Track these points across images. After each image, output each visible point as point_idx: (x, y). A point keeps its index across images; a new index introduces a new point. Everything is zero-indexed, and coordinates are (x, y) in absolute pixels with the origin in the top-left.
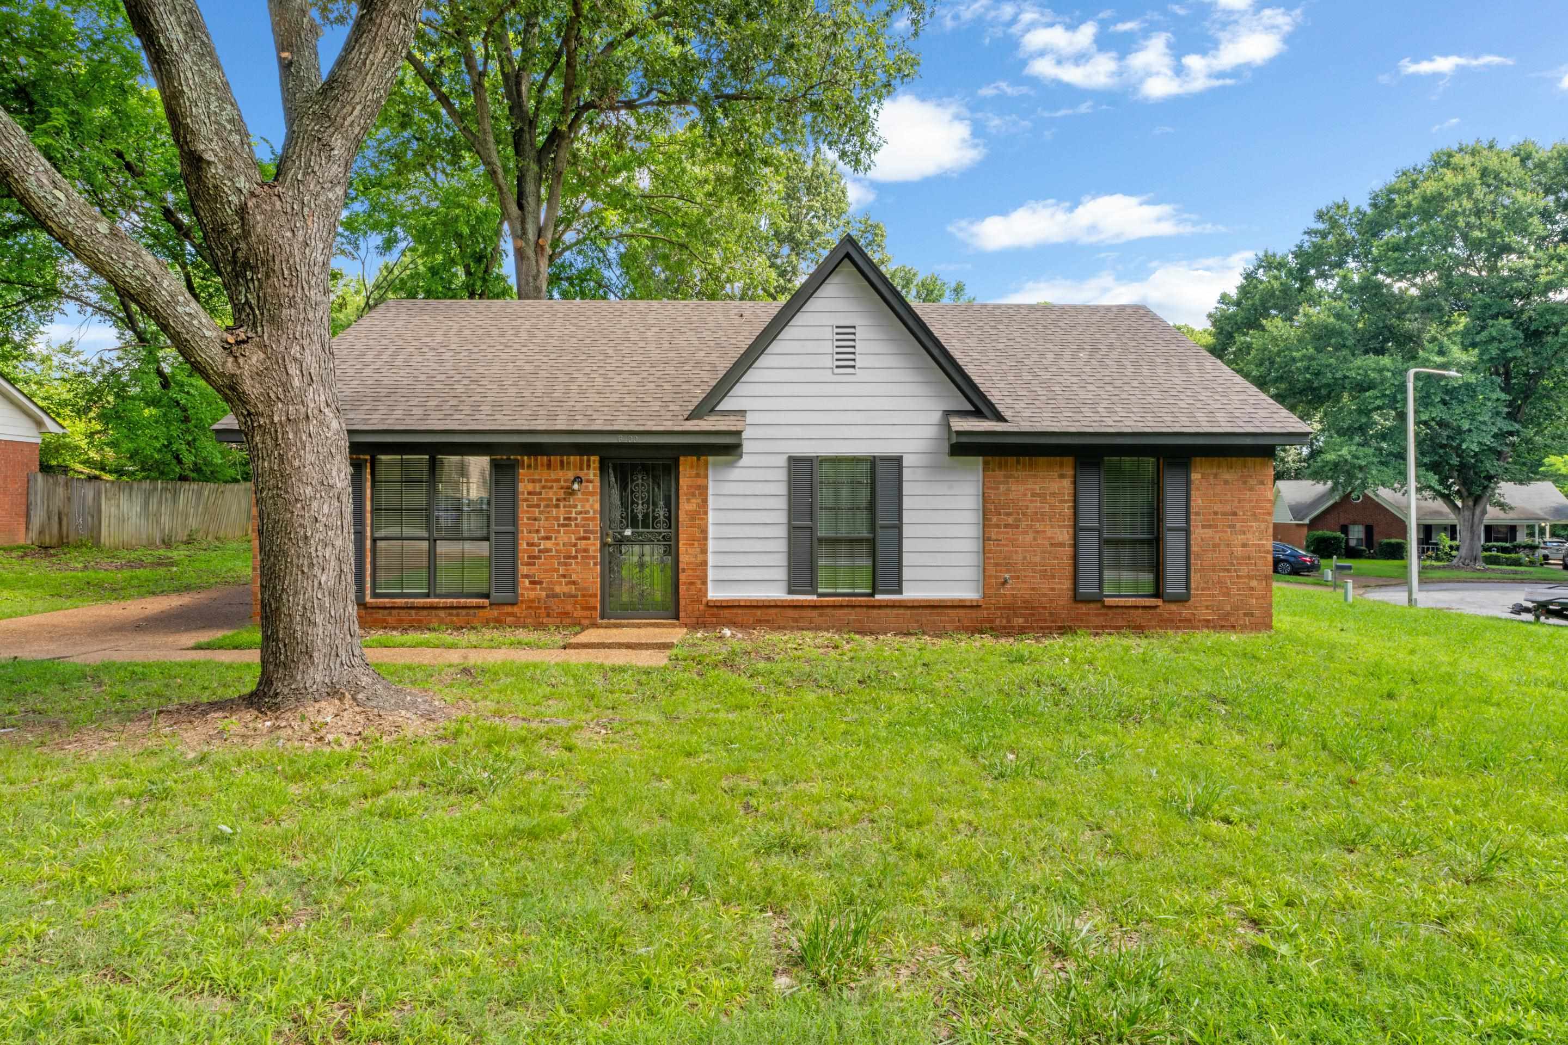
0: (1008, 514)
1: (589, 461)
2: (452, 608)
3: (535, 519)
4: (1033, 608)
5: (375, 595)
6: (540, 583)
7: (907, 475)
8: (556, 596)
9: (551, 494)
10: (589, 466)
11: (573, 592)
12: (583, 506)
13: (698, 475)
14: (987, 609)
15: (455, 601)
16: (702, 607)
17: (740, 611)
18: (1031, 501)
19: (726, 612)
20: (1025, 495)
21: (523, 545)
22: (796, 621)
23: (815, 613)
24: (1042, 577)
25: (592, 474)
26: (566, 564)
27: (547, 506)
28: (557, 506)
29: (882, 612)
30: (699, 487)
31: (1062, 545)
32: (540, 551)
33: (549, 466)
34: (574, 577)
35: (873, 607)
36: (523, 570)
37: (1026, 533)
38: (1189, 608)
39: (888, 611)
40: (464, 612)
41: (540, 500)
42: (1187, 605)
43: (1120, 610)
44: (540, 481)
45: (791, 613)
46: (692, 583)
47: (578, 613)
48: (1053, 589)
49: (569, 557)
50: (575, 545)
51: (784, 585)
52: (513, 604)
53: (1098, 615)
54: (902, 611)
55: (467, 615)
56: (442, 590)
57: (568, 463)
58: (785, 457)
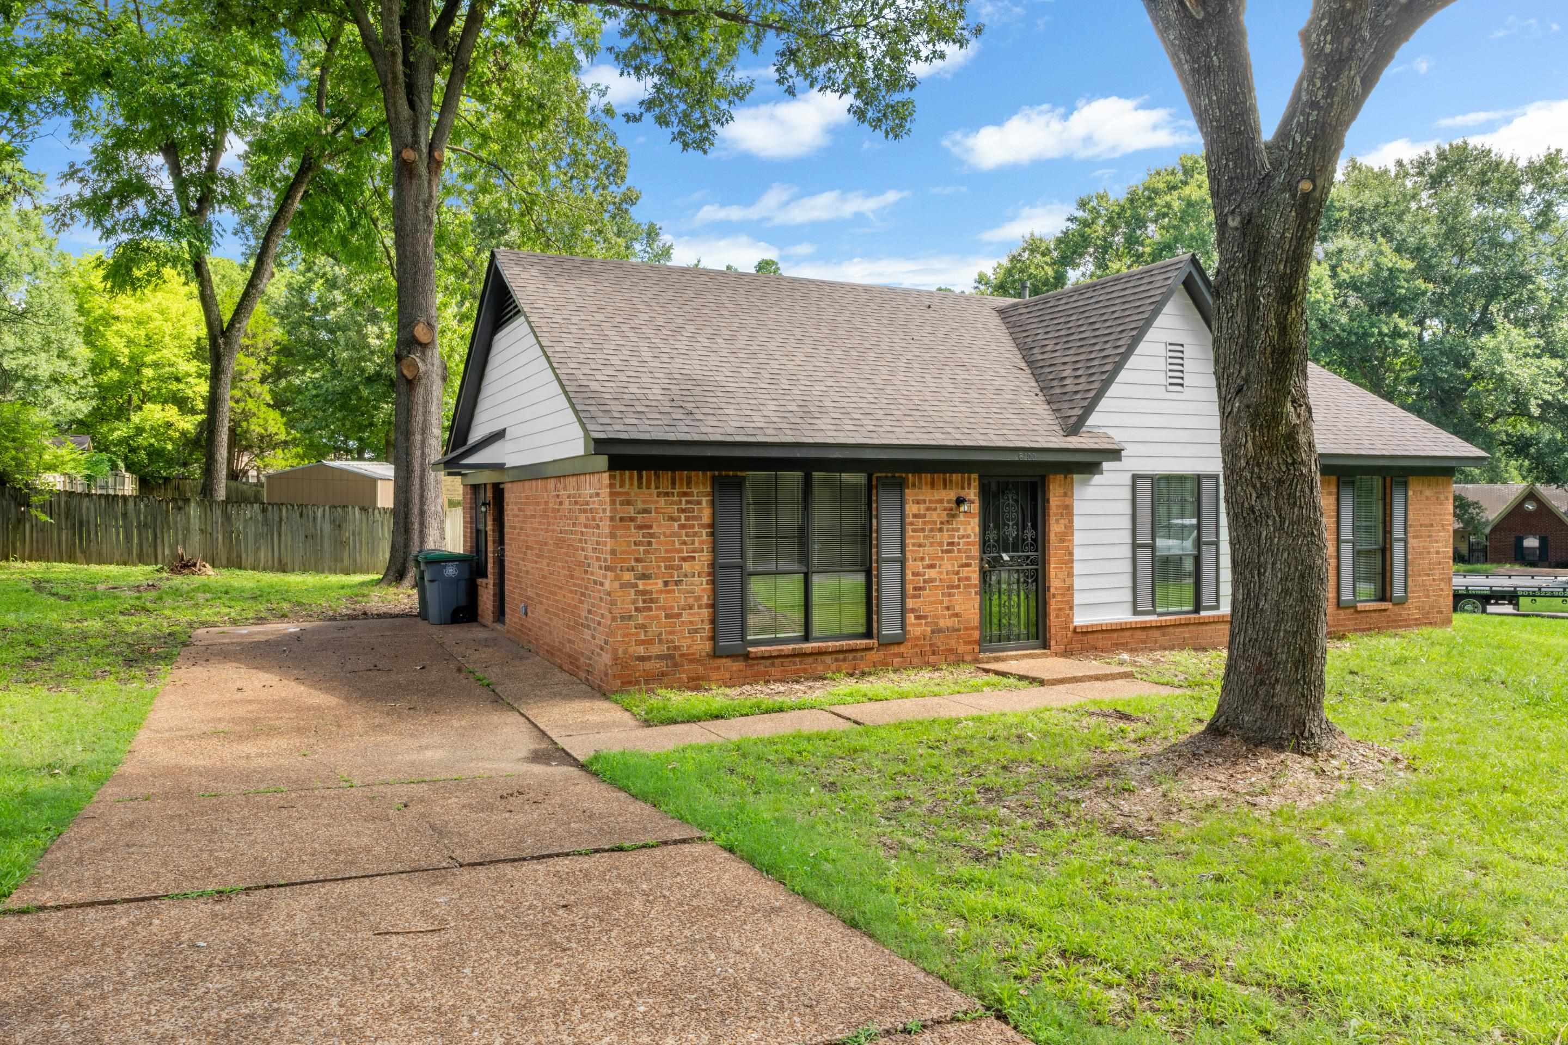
1: (969, 479)
2: (841, 651)
3: (920, 546)
6: (925, 617)
8: (940, 631)
9: (935, 518)
10: (969, 485)
11: (957, 626)
12: (965, 530)
13: (1064, 494)
15: (844, 643)
16: (1070, 634)
17: (1100, 636)
19: (1089, 638)
21: (911, 575)
22: (1144, 642)
23: (1157, 634)
25: (972, 494)
26: (950, 595)
27: (931, 530)
28: (941, 530)
30: (1065, 507)
32: (925, 581)
33: (933, 485)
34: (958, 609)
35: (1201, 624)
36: (910, 603)
38: (1406, 609)
40: (851, 656)
41: (925, 523)
42: (1406, 606)
43: (1365, 615)
44: (925, 502)
45: (1141, 635)
46: (1060, 609)
47: (962, 649)
49: (952, 587)
50: (958, 573)
51: (1128, 607)
52: (899, 644)
53: (1351, 620)
55: (854, 659)
56: (817, 632)
57: (951, 481)
58: (1129, 475)
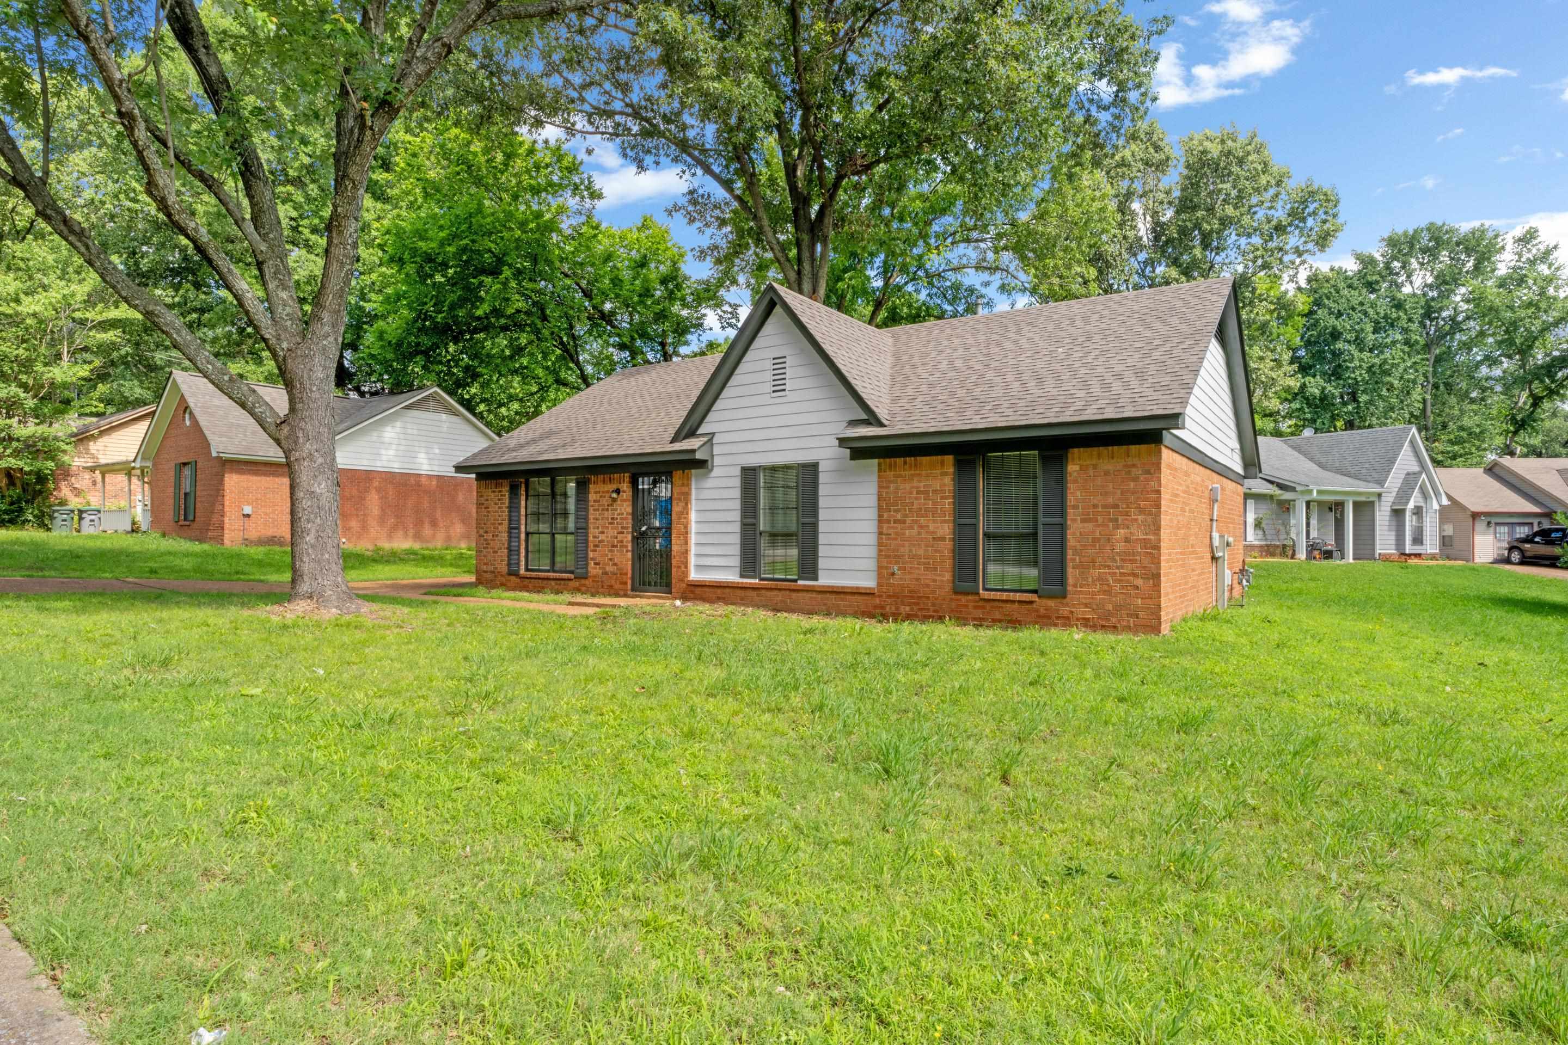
0: (897, 511)
1: (623, 476)
2: (559, 579)
3: (597, 519)
4: (919, 597)
5: (527, 570)
6: (599, 564)
7: (822, 478)
8: (607, 573)
9: (604, 502)
10: (623, 480)
11: (620, 573)
12: (623, 509)
13: (683, 485)
14: (880, 596)
15: (560, 575)
16: (684, 585)
18: (916, 498)
19: (698, 590)
20: (911, 493)
21: (591, 538)
22: (742, 599)
23: (754, 594)
24: (926, 569)
25: (626, 486)
26: (612, 551)
27: (602, 510)
28: (608, 510)
29: (800, 594)
30: (683, 494)
31: (943, 539)
32: (599, 542)
33: (604, 482)
34: (615, 560)
35: (794, 590)
36: (591, 555)
37: (912, 528)
38: (1067, 605)
39: (804, 594)
40: (564, 582)
41: (599, 505)
42: (1065, 601)
43: (997, 604)
44: (599, 492)
45: (739, 592)
46: (679, 567)
47: (617, 586)
48: (935, 581)
49: (613, 546)
50: (616, 538)
51: (738, 571)
52: (585, 578)
53: (976, 607)
54: (814, 595)
55: (565, 584)
56: (558, 567)
57: (613, 478)
58: (739, 468)
